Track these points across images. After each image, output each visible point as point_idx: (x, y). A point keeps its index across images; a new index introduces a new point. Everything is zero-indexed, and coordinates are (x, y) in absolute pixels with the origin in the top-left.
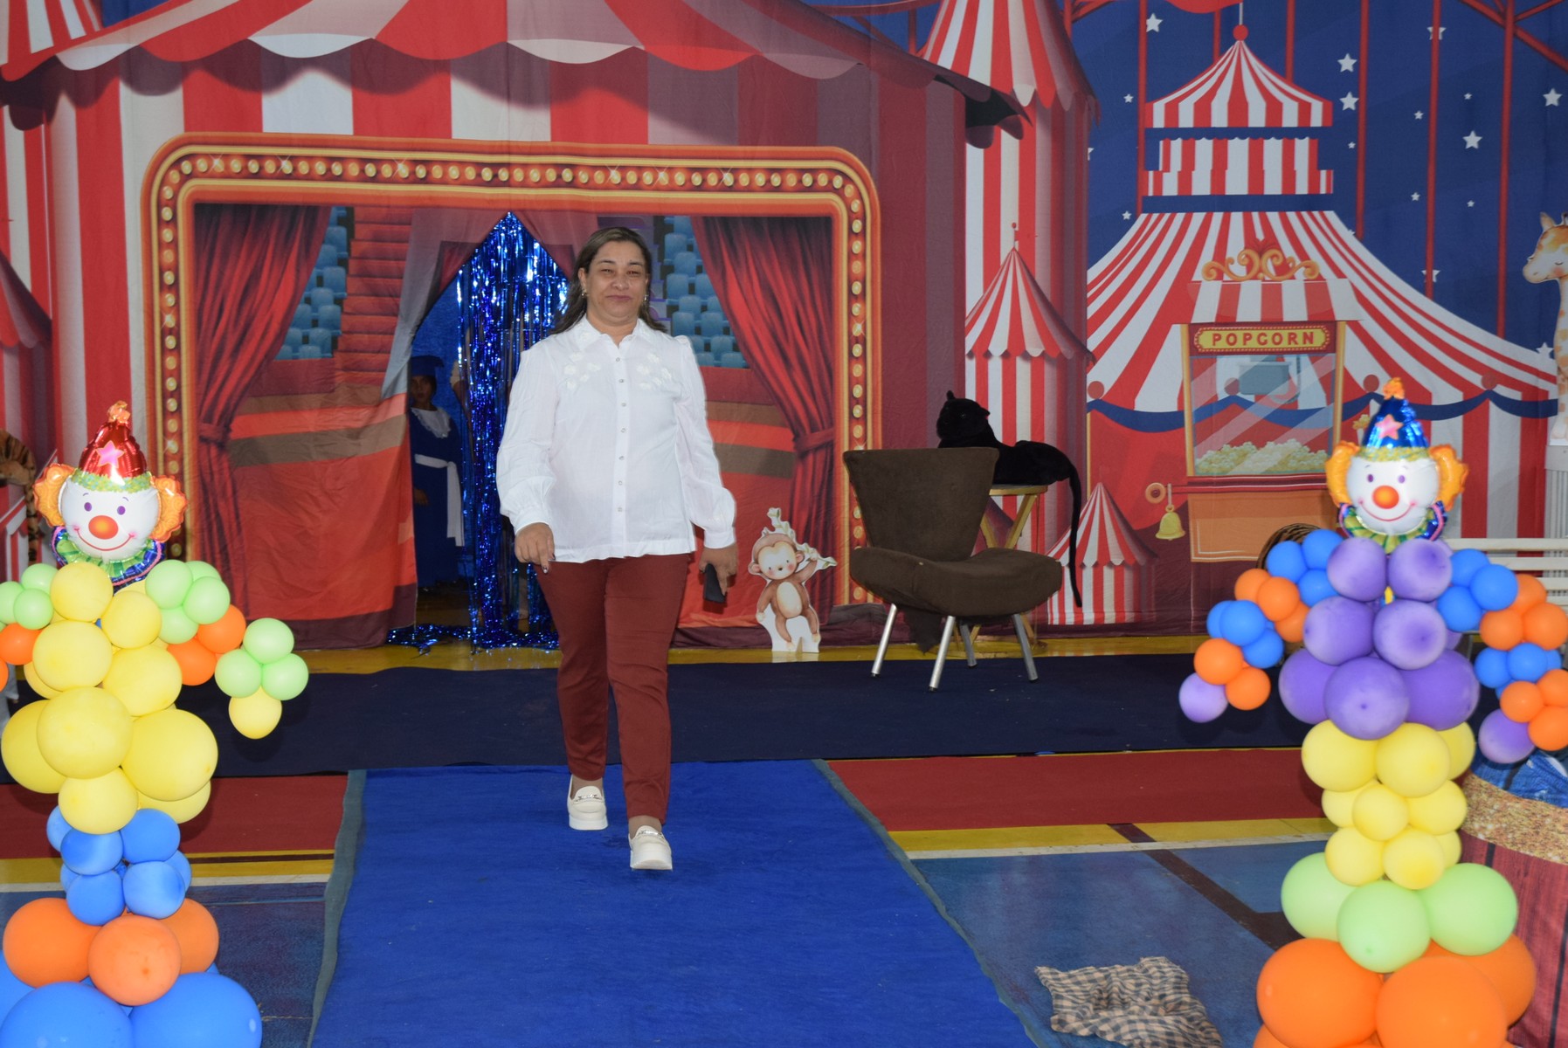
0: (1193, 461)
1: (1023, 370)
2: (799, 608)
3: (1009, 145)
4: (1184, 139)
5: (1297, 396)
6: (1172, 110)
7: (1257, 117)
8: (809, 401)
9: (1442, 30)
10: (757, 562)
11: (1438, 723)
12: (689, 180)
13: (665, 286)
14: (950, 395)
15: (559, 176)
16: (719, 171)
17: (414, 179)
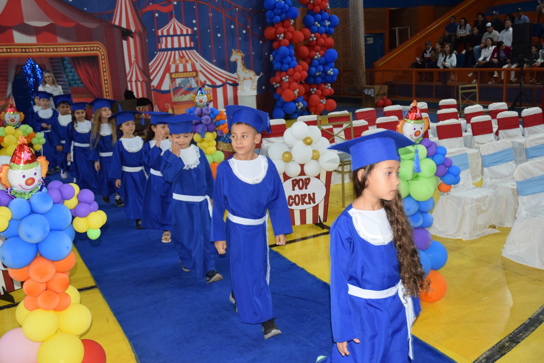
0: (174, 99)
1: (139, 84)
3: (131, 40)
4: (165, 37)
5: (191, 85)
6: (162, 32)
8: (97, 93)
9: (211, 14)
11: (211, 131)
12: (67, 50)
13: (65, 72)
14: (126, 90)
15: (40, 50)
16: (74, 48)
17: (7, 52)
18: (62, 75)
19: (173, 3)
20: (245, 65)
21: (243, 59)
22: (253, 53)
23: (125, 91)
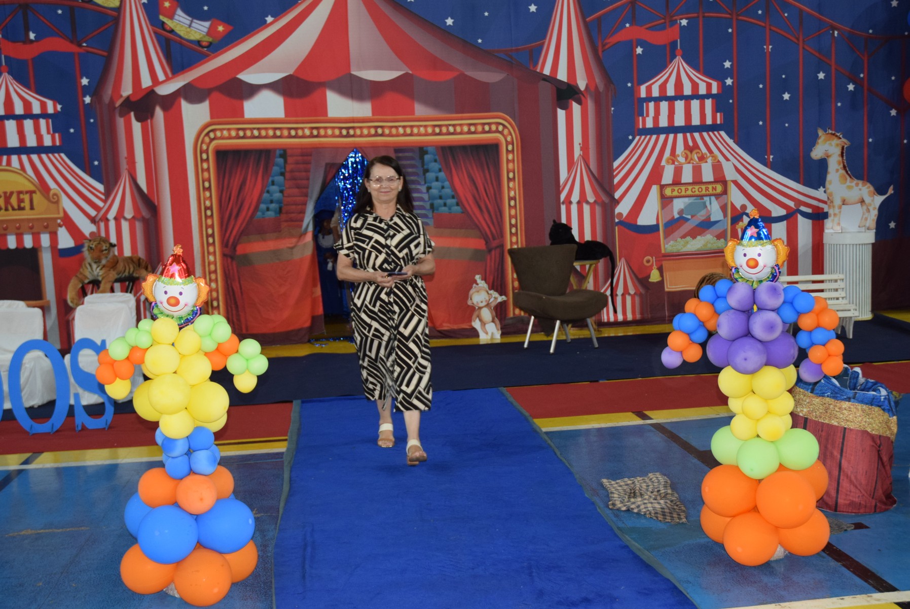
0: (664, 246)
1: (586, 209)
2: (491, 319)
3: (576, 108)
4: (655, 102)
5: (710, 215)
6: (649, 89)
7: (687, 91)
9: (770, 47)
10: (471, 299)
11: (780, 365)
12: (434, 131)
13: (425, 178)
14: (554, 221)
15: (376, 132)
16: (447, 126)
17: (312, 136)
18: (419, 187)
19: (678, 21)
20: (848, 170)
21: (844, 154)
22: (870, 140)
23: (552, 223)
